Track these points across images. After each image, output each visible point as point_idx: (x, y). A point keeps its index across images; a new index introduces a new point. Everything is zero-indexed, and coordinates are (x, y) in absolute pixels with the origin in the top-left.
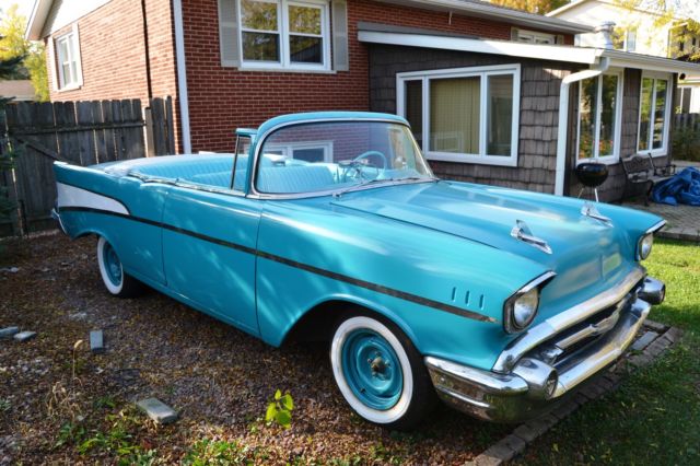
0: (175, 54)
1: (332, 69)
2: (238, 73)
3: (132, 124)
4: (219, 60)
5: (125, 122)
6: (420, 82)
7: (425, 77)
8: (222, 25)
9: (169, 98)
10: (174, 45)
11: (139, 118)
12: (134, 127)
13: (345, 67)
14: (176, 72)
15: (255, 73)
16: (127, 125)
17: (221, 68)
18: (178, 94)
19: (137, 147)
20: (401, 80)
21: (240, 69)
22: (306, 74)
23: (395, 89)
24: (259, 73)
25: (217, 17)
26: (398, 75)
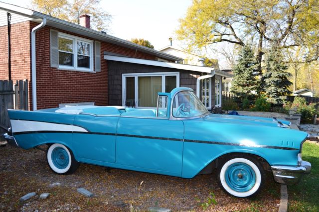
0: (31, 59)
1: (94, 71)
2: (58, 70)
3: (8, 93)
4: (50, 64)
5: (5, 91)
6: (134, 77)
7: (136, 76)
8: (52, 48)
9: (27, 80)
10: (31, 55)
11: (12, 90)
12: (9, 94)
13: (99, 70)
14: (31, 68)
15: (64, 71)
16: (6, 93)
17: (50, 68)
18: (31, 79)
19: (10, 104)
20: (124, 77)
21: (58, 69)
22: (84, 72)
23: (121, 80)
24: (66, 71)
25: (50, 44)
26: (123, 74)
